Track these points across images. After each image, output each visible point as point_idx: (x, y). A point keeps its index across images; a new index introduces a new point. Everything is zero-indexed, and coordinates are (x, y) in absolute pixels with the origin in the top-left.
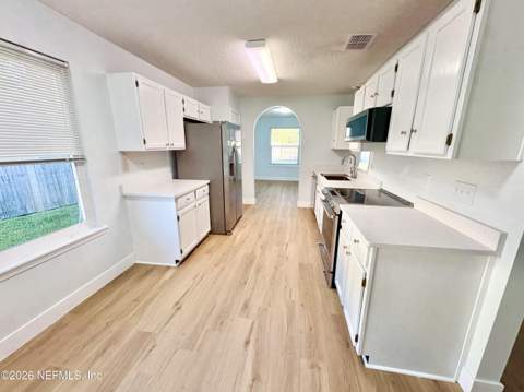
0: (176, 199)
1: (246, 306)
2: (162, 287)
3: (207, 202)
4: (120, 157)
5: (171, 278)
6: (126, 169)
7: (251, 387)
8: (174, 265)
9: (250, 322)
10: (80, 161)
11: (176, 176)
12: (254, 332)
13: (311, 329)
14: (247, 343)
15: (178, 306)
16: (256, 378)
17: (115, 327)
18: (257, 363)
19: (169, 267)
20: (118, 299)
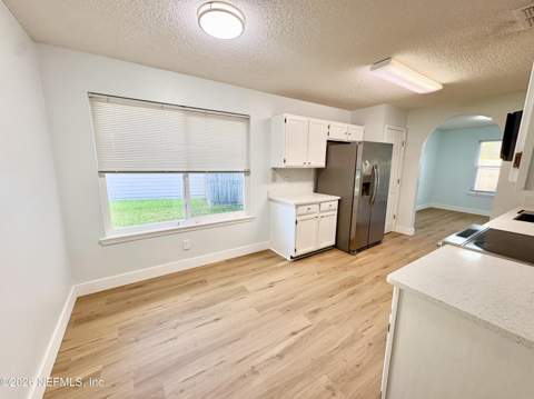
0: (297, 206)
1: (316, 312)
2: (272, 270)
3: (335, 217)
4: (271, 172)
5: (282, 267)
6: (274, 180)
7: (273, 358)
8: (289, 259)
9: (309, 323)
10: (247, 173)
11: (316, 191)
12: (305, 331)
13: (358, 366)
14: (294, 334)
15: (271, 285)
16: (280, 356)
17: (236, 277)
18: (289, 349)
19: (285, 260)
20: (248, 264)
